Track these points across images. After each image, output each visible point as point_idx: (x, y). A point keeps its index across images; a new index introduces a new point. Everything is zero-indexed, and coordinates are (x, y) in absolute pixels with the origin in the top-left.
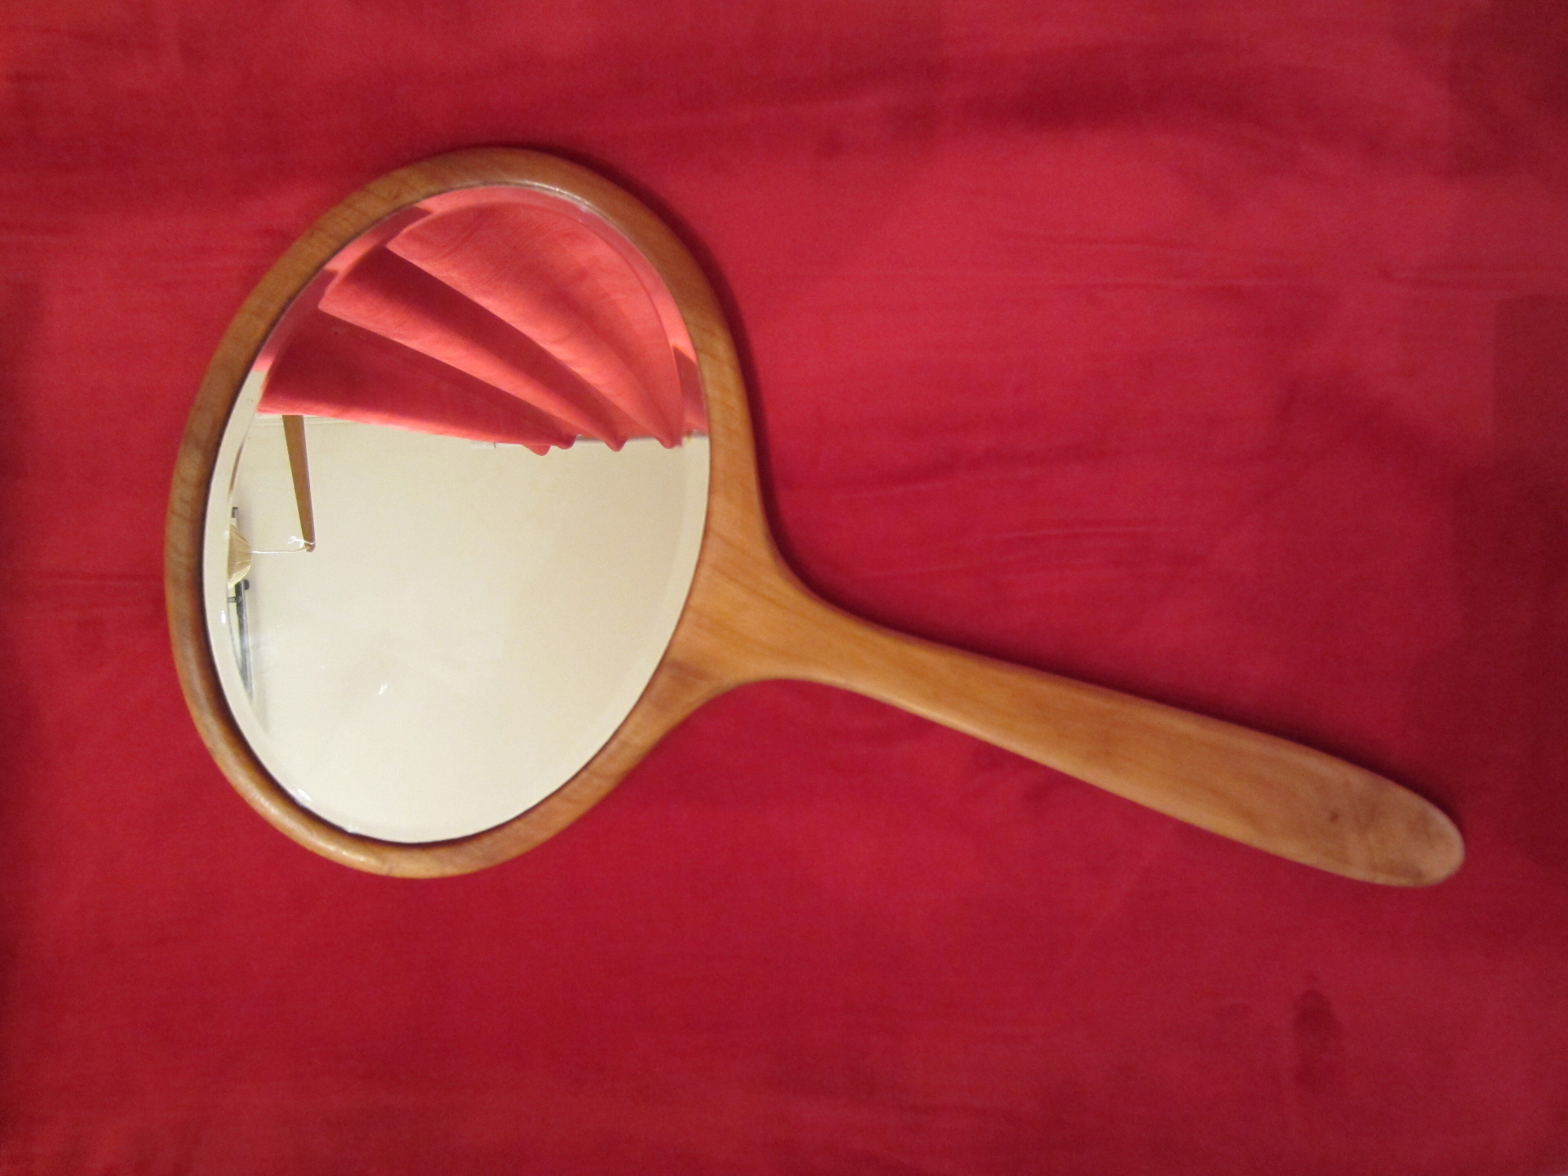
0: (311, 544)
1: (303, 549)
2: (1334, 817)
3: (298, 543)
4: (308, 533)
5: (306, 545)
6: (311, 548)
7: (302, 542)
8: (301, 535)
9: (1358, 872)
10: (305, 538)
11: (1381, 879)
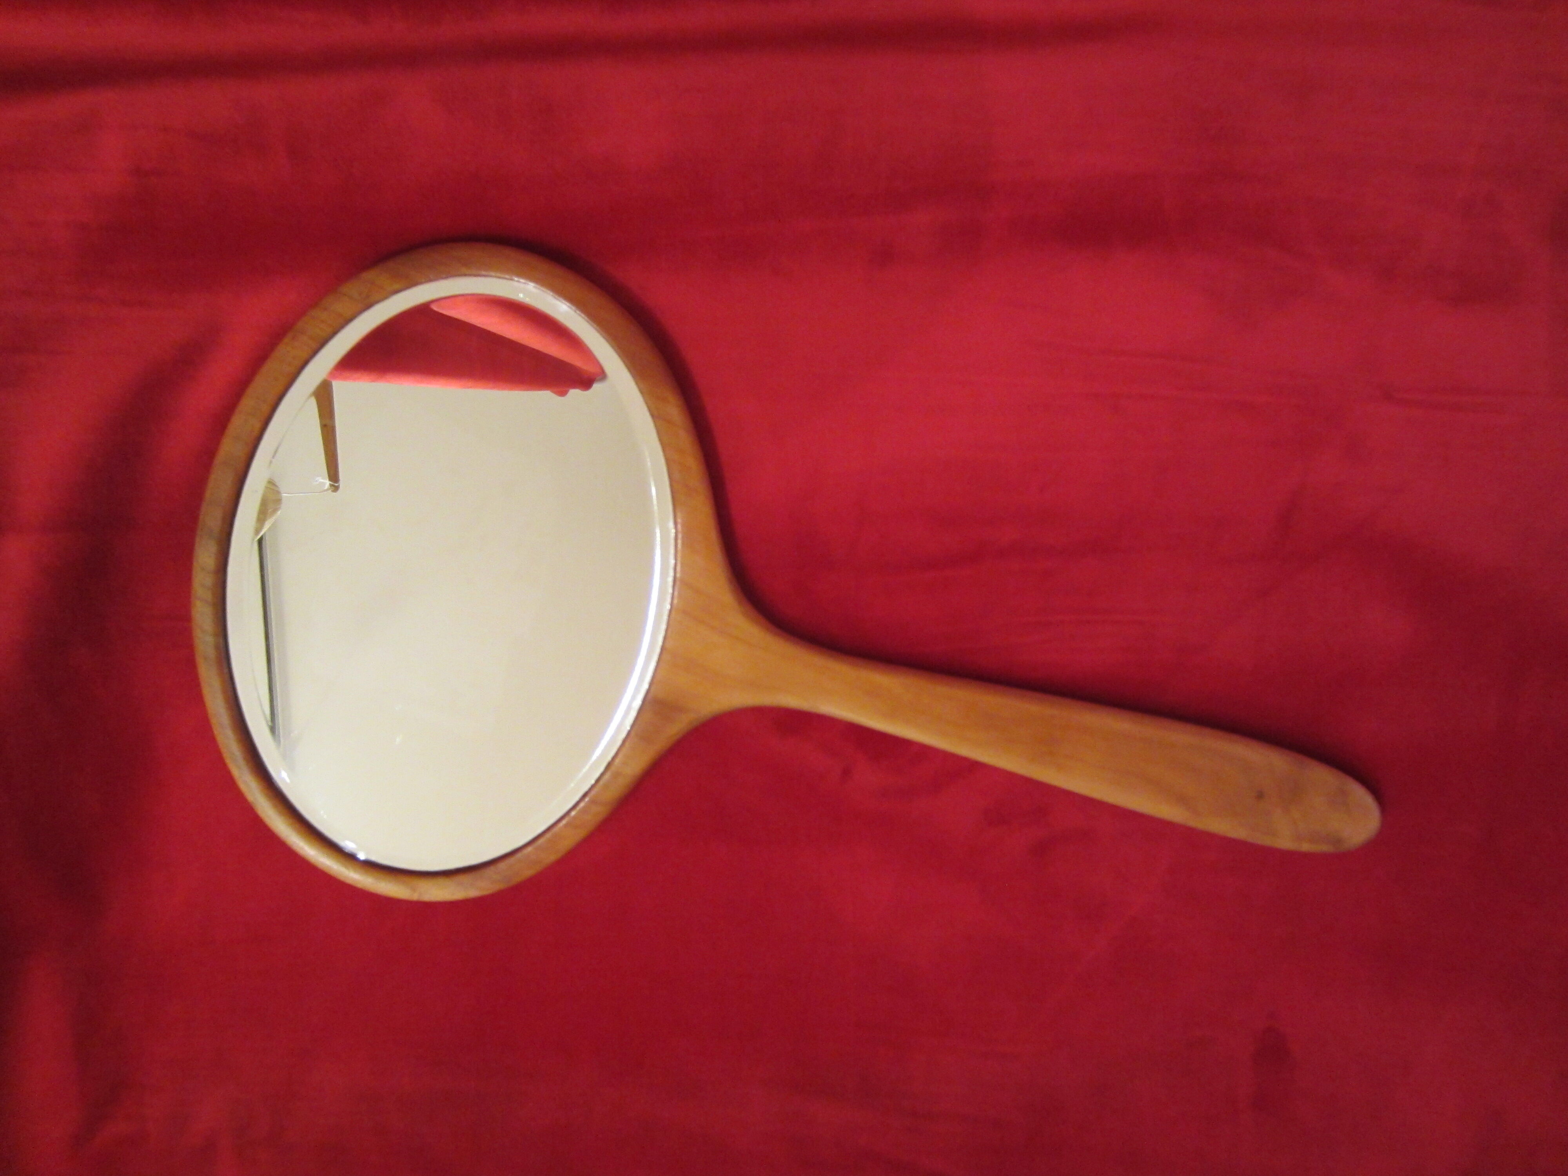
0: (336, 485)
1: (327, 490)
2: (1260, 796)
3: (324, 484)
4: (333, 475)
5: (331, 485)
6: (335, 488)
7: (327, 483)
8: (328, 480)
9: (1284, 841)
10: (330, 479)
11: (1306, 847)
